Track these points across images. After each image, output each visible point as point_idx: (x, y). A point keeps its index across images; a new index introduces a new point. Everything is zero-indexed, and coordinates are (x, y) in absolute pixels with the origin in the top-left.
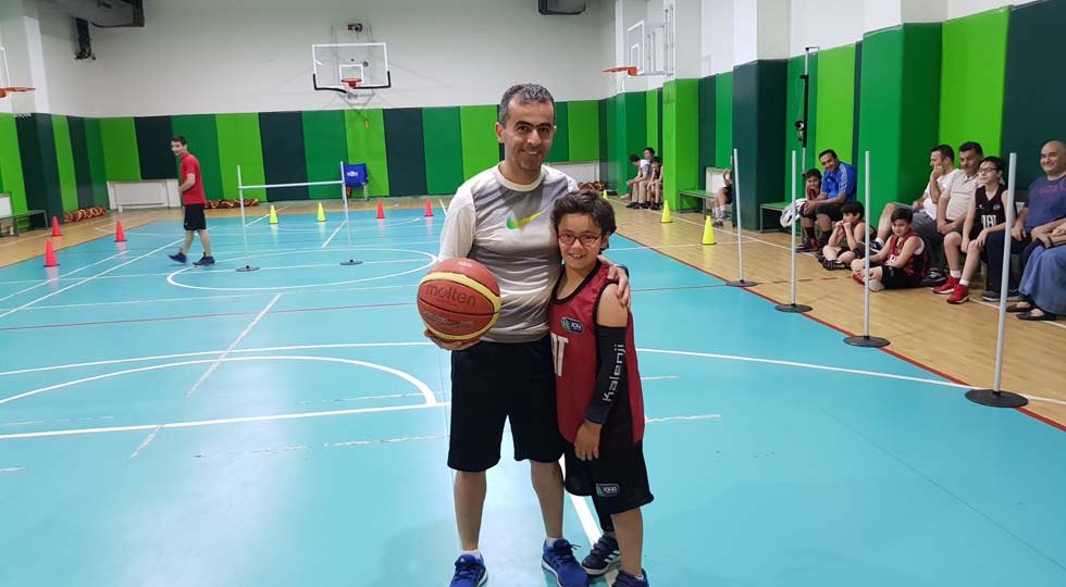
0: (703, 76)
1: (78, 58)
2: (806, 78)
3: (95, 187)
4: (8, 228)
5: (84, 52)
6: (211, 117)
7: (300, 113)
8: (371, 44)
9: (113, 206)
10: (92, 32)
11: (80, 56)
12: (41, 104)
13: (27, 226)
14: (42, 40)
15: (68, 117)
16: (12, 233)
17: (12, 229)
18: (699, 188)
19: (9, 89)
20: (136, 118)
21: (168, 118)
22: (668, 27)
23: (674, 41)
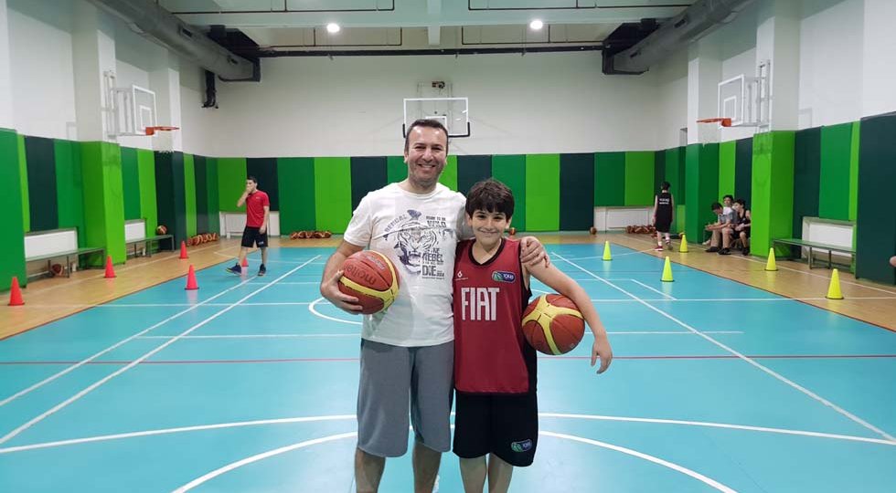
0: (803, 125)
1: (205, 106)
3: (211, 217)
4: (141, 249)
5: (209, 102)
6: (310, 161)
7: (385, 159)
8: (449, 99)
9: (222, 233)
10: (218, 85)
11: (206, 105)
12: (177, 143)
13: (157, 248)
14: (181, 89)
15: (194, 156)
16: (144, 254)
17: (144, 250)
18: (794, 237)
19: (157, 128)
20: (247, 159)
21: (275, 159)
22: (763, 81)
23: (771, 94)
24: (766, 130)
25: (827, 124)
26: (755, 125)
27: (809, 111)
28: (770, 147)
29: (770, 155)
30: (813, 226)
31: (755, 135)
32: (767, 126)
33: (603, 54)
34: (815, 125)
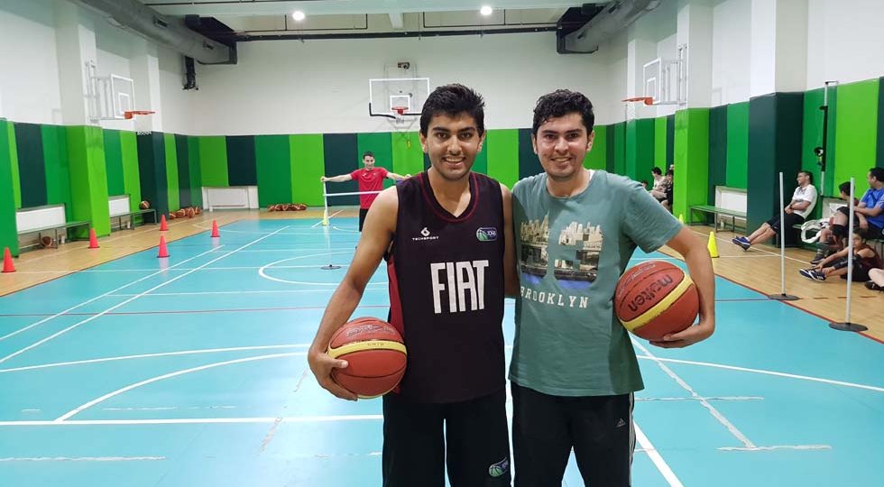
0: (714, 105)
2: (825, 109)
3: (193, 192)
4: (126, 222)
5: (190, 83)
6: (285, 138)
7: (356, 134)
8: (414, 79)
9: (205, 207)
10: (197, 67)
11: (187, 87)
12: (156, 125)
15: (175, 135)
16: (129, 227)
17: (129, 223)
18: (709, 204)
19: (135, 112)
20: (227, 137)
21: (251, 138)
22: (682, 63)
23: (687, 75)
24: (684, 108)
25: (733, 101)
26: (675, 103)
27: (719, 90)
28: (687, 124)
29: (686, 130)
30: (722, 194)
31: (676, 112)
32: (685, 104)
33: (557, 34)
34: (723, 104)
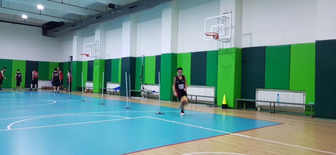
0: (107, 58)
18: (105, 87)
22: (97, 45)
23: (99, 49)
24: (98, 59)
25: (113, 58)
26: (95, 57)
27: (108, 55)
28: (99, 63)
29: (99, 65)
30: (109, 84)
31: (94, 60)
32: (98, 57)
33: (42, 29)
34: (110, 59)
